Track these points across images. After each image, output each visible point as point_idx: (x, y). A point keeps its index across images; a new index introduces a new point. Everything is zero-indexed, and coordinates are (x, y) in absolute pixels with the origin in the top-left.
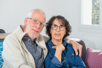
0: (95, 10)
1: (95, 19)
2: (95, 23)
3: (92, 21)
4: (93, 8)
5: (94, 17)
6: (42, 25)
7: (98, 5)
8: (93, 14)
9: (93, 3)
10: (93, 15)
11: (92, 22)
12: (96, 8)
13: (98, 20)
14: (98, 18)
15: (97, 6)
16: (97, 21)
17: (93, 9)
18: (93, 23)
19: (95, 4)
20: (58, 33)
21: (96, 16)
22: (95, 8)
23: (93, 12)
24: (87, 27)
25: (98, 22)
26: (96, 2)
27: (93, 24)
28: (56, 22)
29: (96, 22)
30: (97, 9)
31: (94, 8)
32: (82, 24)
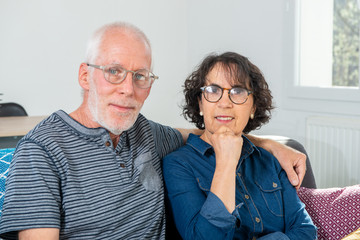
0: (344, 36)
1: (342, 69)
2: (344, 81)
3: (334, 72)
4: (336, 28)
5: (341, 58)
6: (142, 78)
7: (354, 18)
8: (337, 48)
9: (337, 12)
10: (336, 54)
11: (333, 78)
12: (346, 28)
13: (356, 72)
14: (355, 64)
15: (350, 20)
16: (350, 73)
17: (335, 33)
18: (337, 80)
19: (344, 13)
20: (227, 112)
21: (348, 54)
22: (342, 28)
23: (336, 43)
24: (313, 95)
25: (354, 77)
26: (348, 8)
27: (338, 84)
28: (218, 75)
29: (346, 77)
30: (349, 30)
31: (340, 30)
32: (296, 84)
